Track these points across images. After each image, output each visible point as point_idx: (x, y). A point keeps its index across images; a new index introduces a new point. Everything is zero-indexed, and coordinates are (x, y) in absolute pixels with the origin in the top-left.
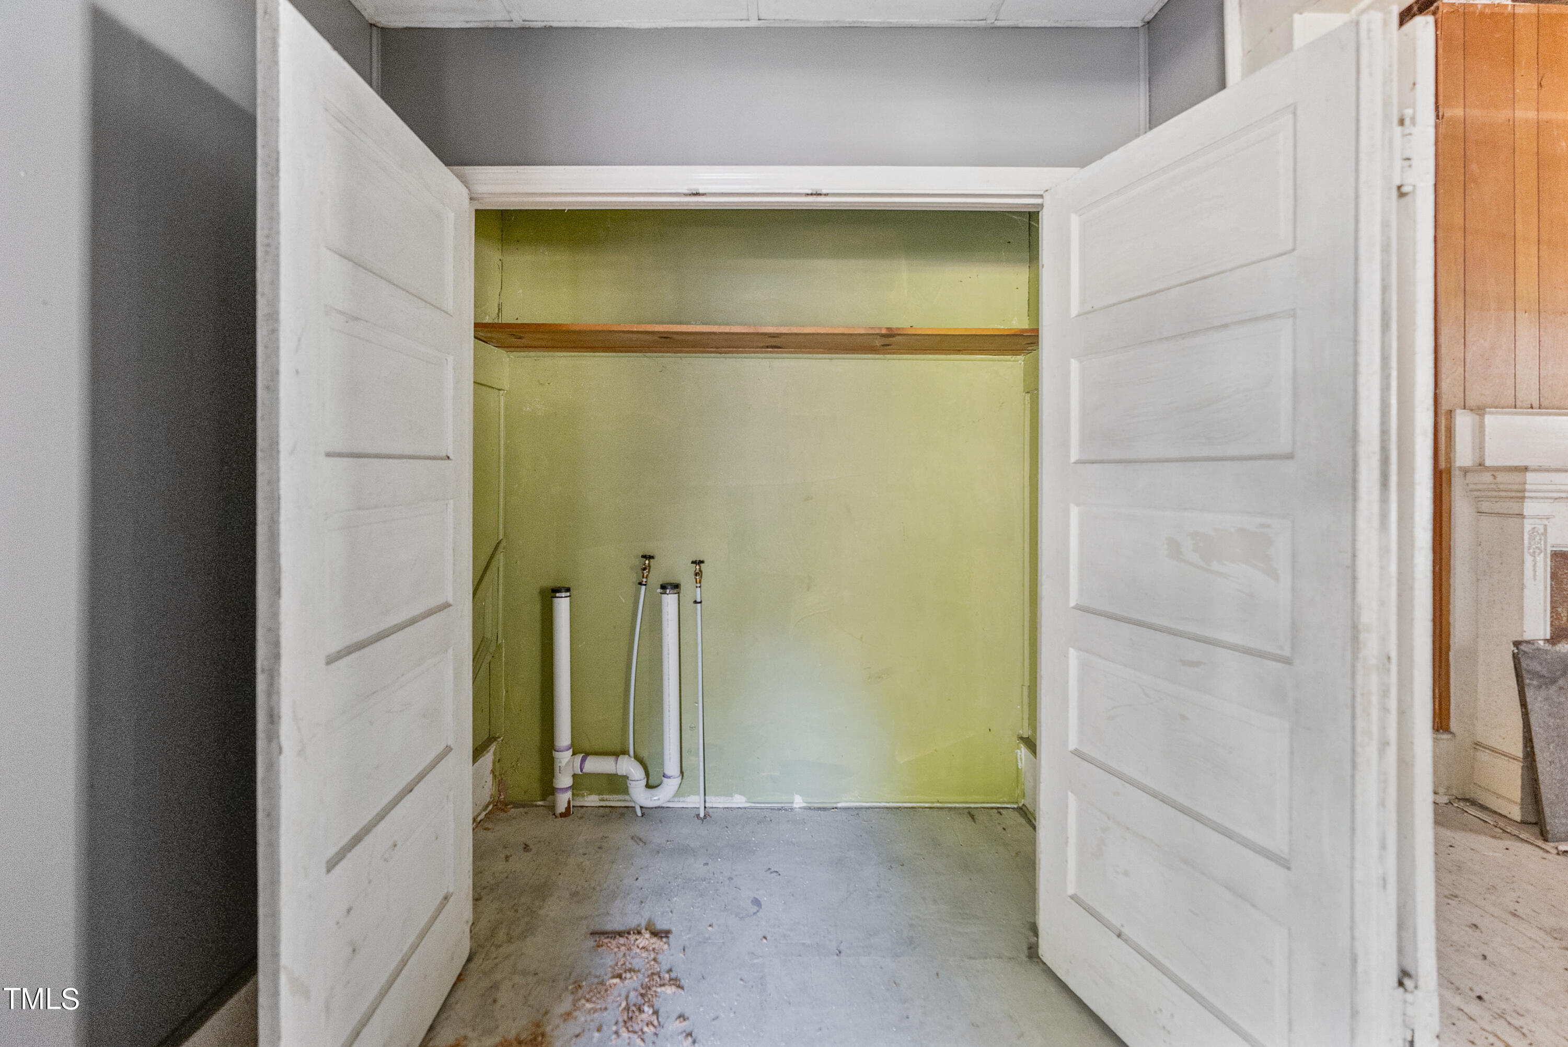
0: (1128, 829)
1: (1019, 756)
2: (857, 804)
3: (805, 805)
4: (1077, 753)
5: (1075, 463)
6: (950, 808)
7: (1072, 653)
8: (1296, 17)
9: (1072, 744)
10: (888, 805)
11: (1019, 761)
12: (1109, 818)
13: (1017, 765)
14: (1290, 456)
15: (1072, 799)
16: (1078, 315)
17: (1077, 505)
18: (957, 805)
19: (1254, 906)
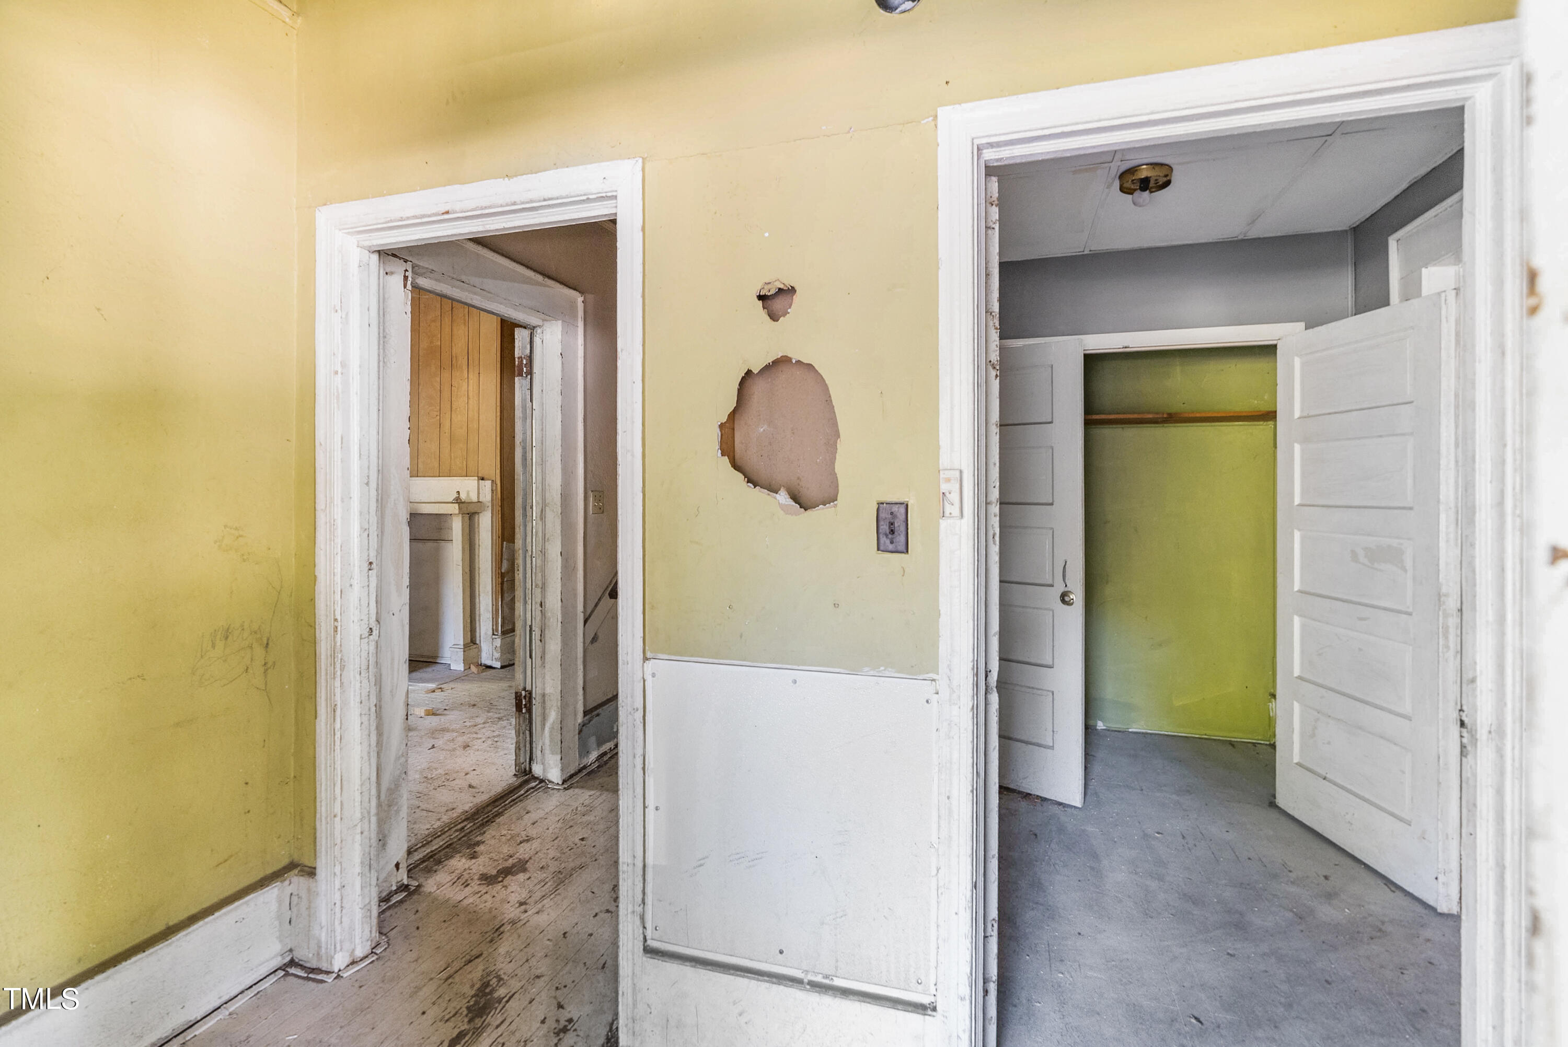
0: (1329, 716)
1: (1270, 708)
2: (1144, 731)
3: (1105, 728)
4: (1300, 678)
5: (1298, 505)
6: (1215, 740)
7: (1297, 620)
8: (1424, 270)
9: (1297, 673)
10: (1166, 733)
11: (1271, 711)
12: (1318, 713)
13: (1269, 714)
14: (1411, 508)
15: (1296, 706)
16: (1299, 418)
17: (1299, 530)
18: (1221, 738)
19: (1395, 744)
